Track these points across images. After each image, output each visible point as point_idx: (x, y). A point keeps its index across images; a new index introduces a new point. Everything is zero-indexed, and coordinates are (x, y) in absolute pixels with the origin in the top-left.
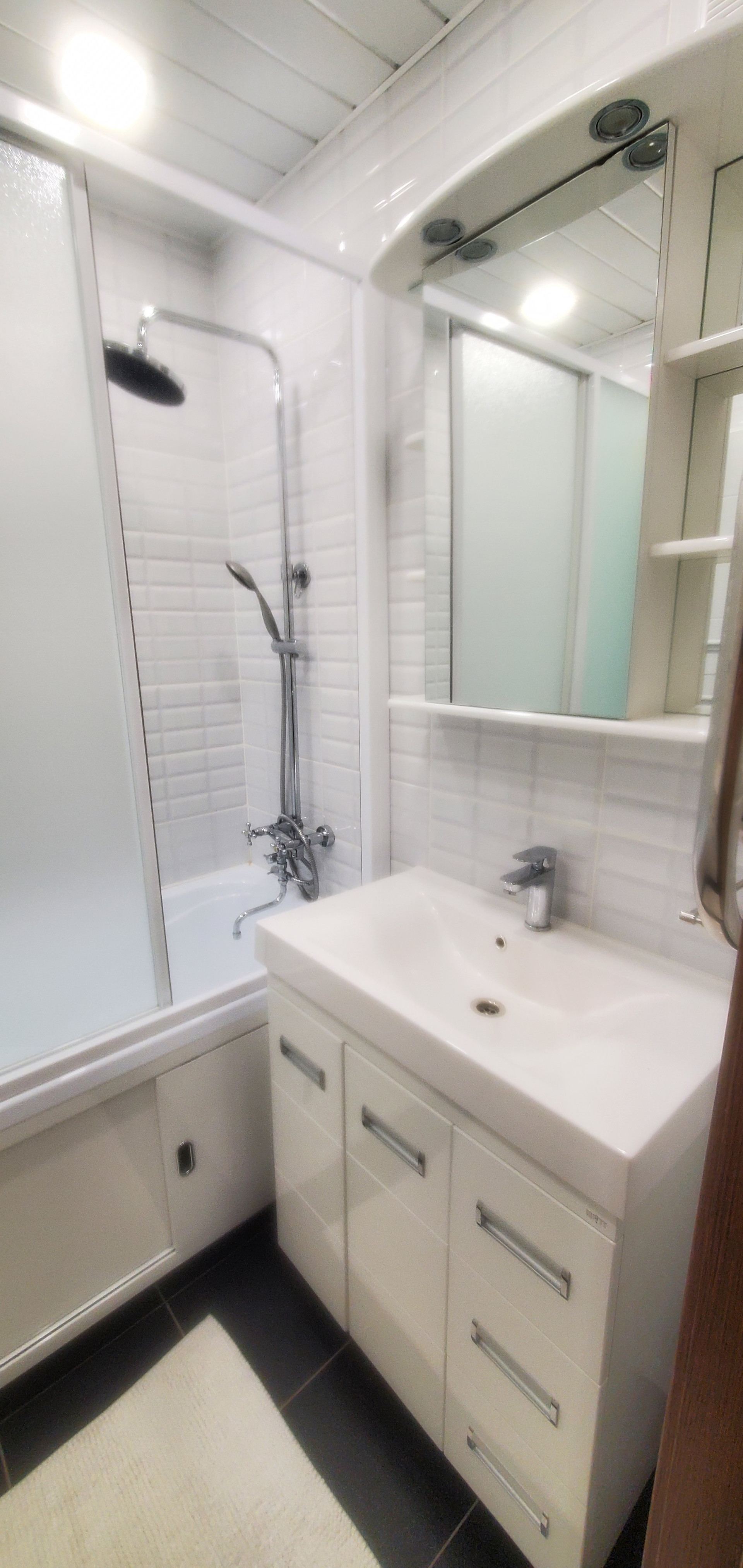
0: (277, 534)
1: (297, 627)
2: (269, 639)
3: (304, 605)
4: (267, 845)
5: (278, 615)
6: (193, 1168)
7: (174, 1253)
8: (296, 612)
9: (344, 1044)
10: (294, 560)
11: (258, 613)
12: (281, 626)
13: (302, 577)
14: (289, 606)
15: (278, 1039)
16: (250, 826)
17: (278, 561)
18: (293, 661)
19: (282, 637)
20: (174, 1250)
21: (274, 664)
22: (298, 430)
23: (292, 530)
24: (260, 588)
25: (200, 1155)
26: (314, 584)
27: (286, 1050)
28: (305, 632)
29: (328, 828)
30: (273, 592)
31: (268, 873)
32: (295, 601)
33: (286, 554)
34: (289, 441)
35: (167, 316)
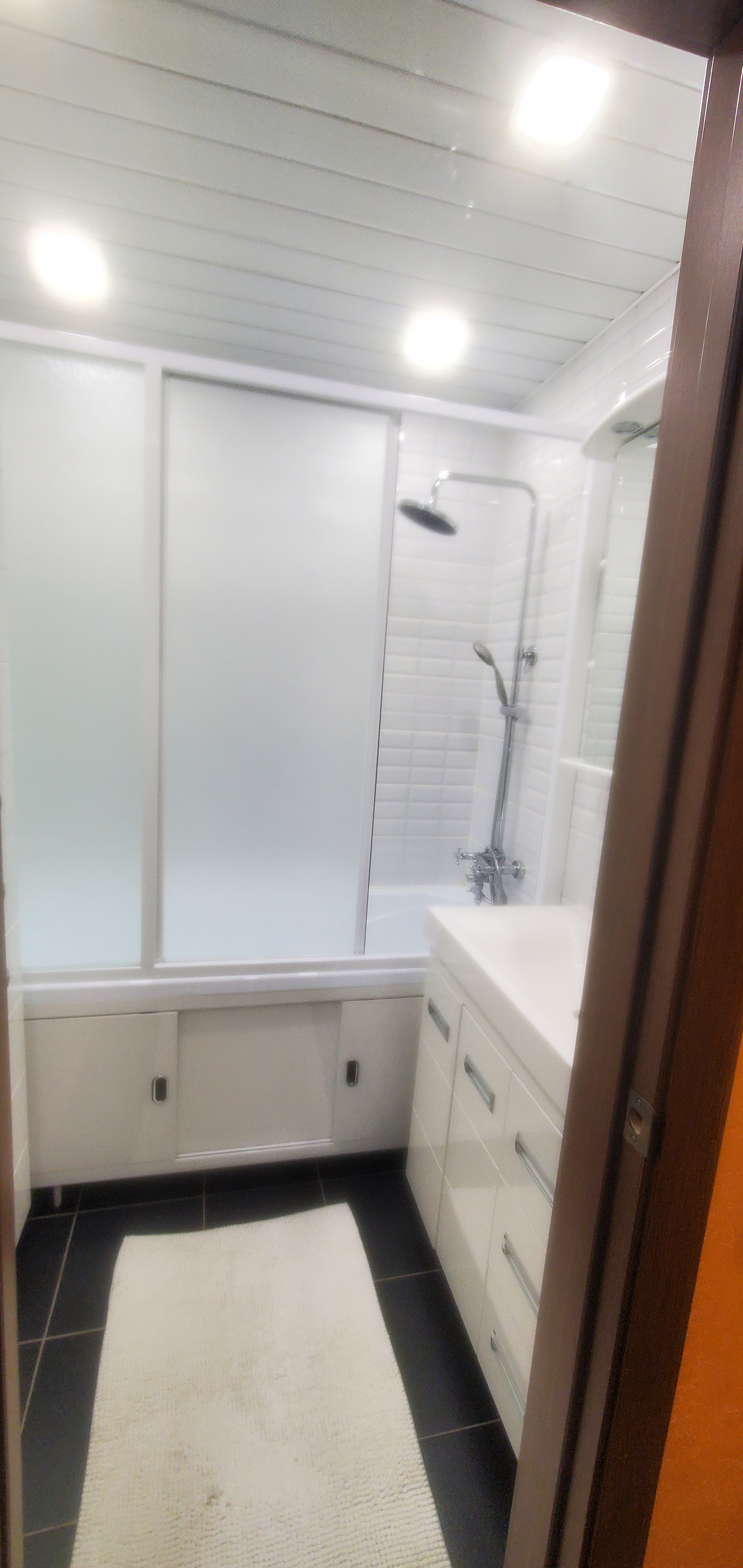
0: (516, 624)
1: (521, 695)
2: (499, 703)
3: (531, 679)
4: (468, 866)
5: (508, 685)
6: (357, 1082)
7: (332, 1143)
8: (522, 684)
9: (463, 1005)
10: (527, 644)
11: (493, 683)
12: (509, 694)
13: (531, 658)
14: (516, 679)
15: (428, 999)
16: (460, 849)
17: (513, 644)
18: (513, 723)
19: (509, 703)
20: (333, 1141)
21: (501, 722)
22: (545, 545)
23: (529, 622)
24: (498, 664)
25: (363, 1073)
26: (540, 664)
27: (432, 1010)
28: (528, 701)
29: (521, 863)
30: (506, 667)
31: (468, 891)
32: (523, 675)
33: (521, 638)
34: (536, 555)
35: (455, 477)
